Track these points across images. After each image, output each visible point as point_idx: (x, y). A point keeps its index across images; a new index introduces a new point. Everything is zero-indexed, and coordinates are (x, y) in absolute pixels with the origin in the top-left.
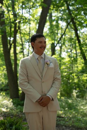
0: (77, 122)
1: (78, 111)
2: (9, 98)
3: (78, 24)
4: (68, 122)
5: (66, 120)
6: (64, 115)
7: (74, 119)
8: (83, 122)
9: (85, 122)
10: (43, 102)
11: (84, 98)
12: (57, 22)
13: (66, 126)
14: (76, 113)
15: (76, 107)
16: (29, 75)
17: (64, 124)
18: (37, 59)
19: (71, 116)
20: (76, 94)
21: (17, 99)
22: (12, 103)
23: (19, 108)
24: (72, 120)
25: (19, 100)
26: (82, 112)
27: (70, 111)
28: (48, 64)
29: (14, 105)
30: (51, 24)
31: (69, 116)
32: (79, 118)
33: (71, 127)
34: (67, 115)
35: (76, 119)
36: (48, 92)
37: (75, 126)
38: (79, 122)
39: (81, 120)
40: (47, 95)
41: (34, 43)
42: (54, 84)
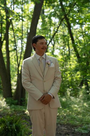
0: (72, 120)
1: (72, 109)
2: (2, 98)
3: (71, 21)
4: (63, 120)
5: (61, 118)
6: (58, 114)
7: (69, 117)
8: (78, 120)
9: (79, 120)
10: (44, 100)
11: (77, 96)
12: (50, 18)
13: (61, 124)
14: (70, 111)
15: (70, 105)
16: (31, 75)
17: (59, 122)
18: (39, 59)
19: (65, 115)
20: (70, 92)
21: (11, 98)
22: (5, 103)
23: (13, 107)
24: (67, 118)
25: (13, 100)
26: (75, 110)
27: (64, 110)
28: (48, 64)
29: (8, 105)
30: (44, 20)
31: (63, 115)
32: (73, 116)
33: (66, 125)
34: (61, 113)
35: (71, 117)
36: (49, 91)
37: (70, 124)
38: (73, 120)
39: (75, 118)
40: (49, 94)
41: (36, 44)
42: (55, 82)
